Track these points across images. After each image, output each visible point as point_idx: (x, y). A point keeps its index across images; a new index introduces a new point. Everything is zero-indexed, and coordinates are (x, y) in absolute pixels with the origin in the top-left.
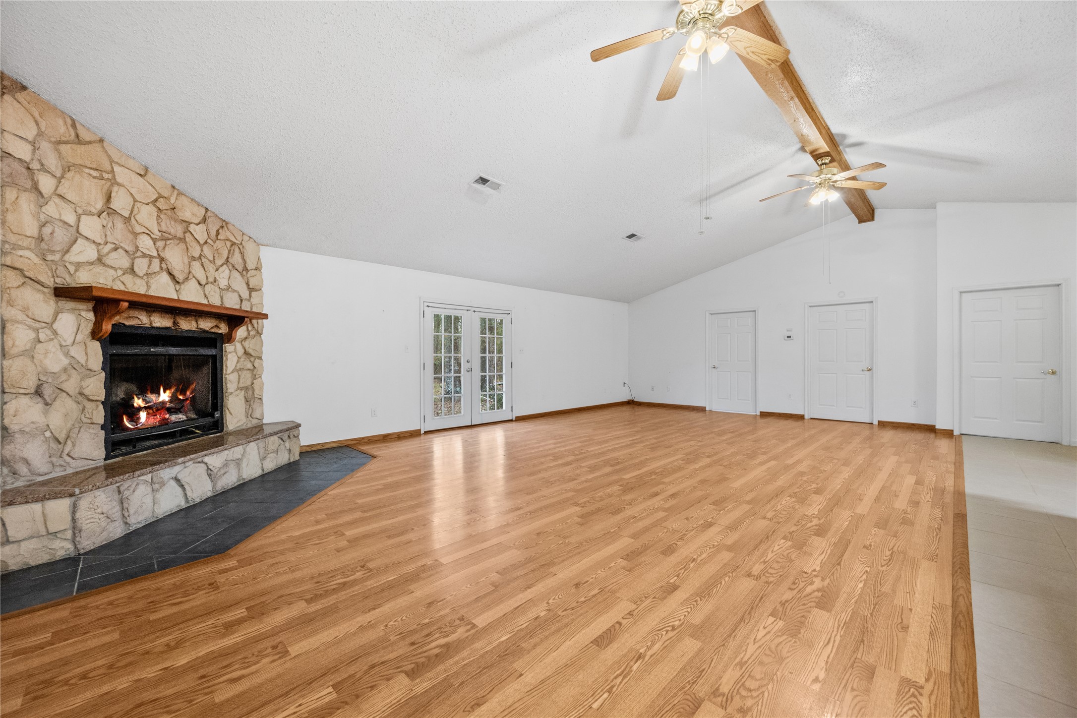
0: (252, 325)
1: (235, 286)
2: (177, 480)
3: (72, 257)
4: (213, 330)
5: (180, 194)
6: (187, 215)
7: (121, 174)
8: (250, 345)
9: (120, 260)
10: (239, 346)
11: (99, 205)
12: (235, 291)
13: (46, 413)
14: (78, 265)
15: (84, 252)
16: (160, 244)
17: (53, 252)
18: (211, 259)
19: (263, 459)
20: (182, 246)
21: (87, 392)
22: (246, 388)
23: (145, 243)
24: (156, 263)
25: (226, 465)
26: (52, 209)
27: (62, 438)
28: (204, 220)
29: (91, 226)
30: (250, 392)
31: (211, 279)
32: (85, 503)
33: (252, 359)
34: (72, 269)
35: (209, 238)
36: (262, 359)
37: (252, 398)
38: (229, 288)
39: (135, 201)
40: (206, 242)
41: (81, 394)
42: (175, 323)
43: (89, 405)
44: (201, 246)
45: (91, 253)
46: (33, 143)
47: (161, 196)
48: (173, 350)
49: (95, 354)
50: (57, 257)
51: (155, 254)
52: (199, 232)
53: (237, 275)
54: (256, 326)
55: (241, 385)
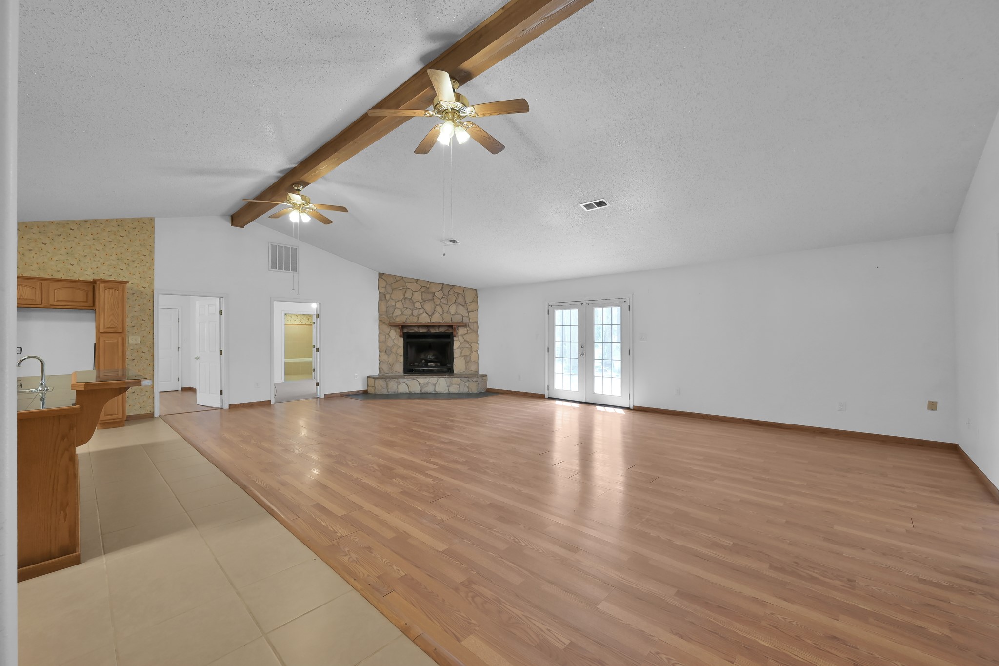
0: (470, 328)
1: (459, 312)
2: (405, 382)
3: (394, 314)
4: (447, 332)
5: (431, 282)
6: (433, 290)
7: (408, 285)
8: (467, 337)
9: (408, 312)
10: (461, 338)
11: (402, 297)
12: (460, 314)
13: (388, 357)
14: (396, 316)
15: (398, 312)
16: (422, 303)
17: (390, 314)
18: (446, 303)
19: (449, 387)
20: (432, 301)
21: (398, 353)
22: (465, 357)
23: (418, 305)
24: (421, 311)
25: (428, 384)
26: (389, 303)
27: (391, 364)
28: (442, 290)
29: (399, 305)
30: (468, 358)
31: (446, 311)
32: (376, 381)
33: (470, 343)
34: (394, 317)
35: (444, 295)
36: (478, 344)
37: (468, 360)
38: (456, 313)
39: (413, 292)
40: (443, 297)
41: (396, 353)
42: (429, 330)
43: (399, 357)
44: (441, 299)
45: (399, 312)
46: (385, 288)
47: (422, 287)
48: (430, 340)
49: (401, 342)
50: (391, 315)
51: (420, 307)
52: (439, 294)
53: (461, 307)
54: (472, 328)
55: (462, 355)
